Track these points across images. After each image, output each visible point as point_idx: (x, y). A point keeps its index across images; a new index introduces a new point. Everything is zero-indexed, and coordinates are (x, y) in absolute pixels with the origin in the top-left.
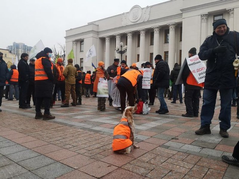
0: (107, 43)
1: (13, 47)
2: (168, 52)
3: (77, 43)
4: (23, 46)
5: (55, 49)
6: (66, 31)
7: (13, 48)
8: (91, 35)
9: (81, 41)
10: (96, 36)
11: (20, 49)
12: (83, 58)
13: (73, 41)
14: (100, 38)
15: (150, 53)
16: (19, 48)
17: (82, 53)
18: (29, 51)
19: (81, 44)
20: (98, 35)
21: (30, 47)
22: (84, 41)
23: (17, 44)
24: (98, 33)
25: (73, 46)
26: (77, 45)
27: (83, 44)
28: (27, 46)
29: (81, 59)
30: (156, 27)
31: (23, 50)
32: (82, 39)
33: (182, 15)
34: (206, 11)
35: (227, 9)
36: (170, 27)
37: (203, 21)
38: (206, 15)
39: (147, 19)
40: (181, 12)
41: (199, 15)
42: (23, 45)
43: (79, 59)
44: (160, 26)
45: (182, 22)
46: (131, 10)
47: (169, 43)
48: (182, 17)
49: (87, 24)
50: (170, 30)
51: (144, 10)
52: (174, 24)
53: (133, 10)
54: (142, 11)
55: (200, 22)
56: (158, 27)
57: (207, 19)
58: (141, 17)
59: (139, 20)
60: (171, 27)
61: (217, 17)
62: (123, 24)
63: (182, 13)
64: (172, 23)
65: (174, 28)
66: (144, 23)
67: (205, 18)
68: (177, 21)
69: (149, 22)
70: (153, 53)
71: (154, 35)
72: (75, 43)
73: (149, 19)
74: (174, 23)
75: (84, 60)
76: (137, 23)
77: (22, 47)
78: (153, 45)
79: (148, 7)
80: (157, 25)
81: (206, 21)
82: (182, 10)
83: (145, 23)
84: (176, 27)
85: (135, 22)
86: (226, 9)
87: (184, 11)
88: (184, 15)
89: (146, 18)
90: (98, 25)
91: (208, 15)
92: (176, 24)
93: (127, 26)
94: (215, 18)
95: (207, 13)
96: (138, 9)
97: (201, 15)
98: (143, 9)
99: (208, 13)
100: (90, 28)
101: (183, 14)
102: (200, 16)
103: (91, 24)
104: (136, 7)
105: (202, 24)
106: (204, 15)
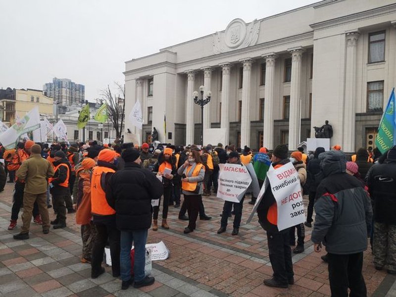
0: (190, 83)
1: (53, 85)
2: (290, 96)
3: (143, 83)
4: (68, 84)
5: (109, 91)
6: (126, 63)
7: (53, 87)
8: (165, 69)
9: (150, 80)
10: (172, 70)
11: (63, 89)
12: (152, 107)
13: (137, 80)
14: (178, 74)
15: (260, 99)
16: (62, 87)
17: (150, 98)
18: (78, 91)
19: (149, 85)
20: (176, 69)
21: (79, 85)
22: (154, 79)
23: (59, 80)
24: (176, 65)
25: (137, 87)
26: (142, 86)
27: (152, 84)
28: (74, 83)
29: (150, 108)
30: (269, 56)
31: (68, 90)
32: (151, 77)
33: (313, 34)
34: (354, 26)
35: (392, 22)
36: (293, 55)
37: (349, 43)
38: (354, 33)
39: (255, 42)
40: (312, 29)
41: (341, 34)
42: (68, 82)
43: (147, 108)
44: (276, 53)
45: (313, 45)
46: (229, 27)
47: (291, 82)
48: (313, 37)
49: (159, 52)
50: (293, 60)
51: (250, 27)
52: (299, 50)
53: (231, 26)
54: (246, 29)
55: (344, 46)
56: (272, 55)
57: (357, 41)
58: (244, 39)
59: (242, 43)
60: (295, 55)
61: (377, 36)
62: (216, 51)
63: (313, 31)
64: (297, 47)
65: (300, 55)
66: (249, 48)
67: (352, 38)
68: (305, 43)
69: (258, 46)
70: (264, 99)
71: (265, 69)
72: (139, 82)
73: (257, 42)
74: (300, 48)
75: (154, 110)
76: (239, 48)
77: (66, 85)
78: (264, 85)
79: (256, 21)
80: (271, 52)
81: (354, 43)
82: (312, 26)
83: (251, 49)
84: (303, 54)
85: (233, 48)
86: (390, 22)
87: (316, 26)
88: (317, 34)
89: (252, 40)
90: (176, 53)
91: (358, 33)
92: (302, 50)
93: (222, 55)
94: (371, 37)
95: (357, 30)
96: (240, 26)
97: (346, 34)
98: (247, 25)
99: (359, 29)
100: (162, 59)
101: (315, 33)
102: (344, 35)
103: (164, 52)
104: (236, 21)
105: (348, 48)
106: (350, 33)
